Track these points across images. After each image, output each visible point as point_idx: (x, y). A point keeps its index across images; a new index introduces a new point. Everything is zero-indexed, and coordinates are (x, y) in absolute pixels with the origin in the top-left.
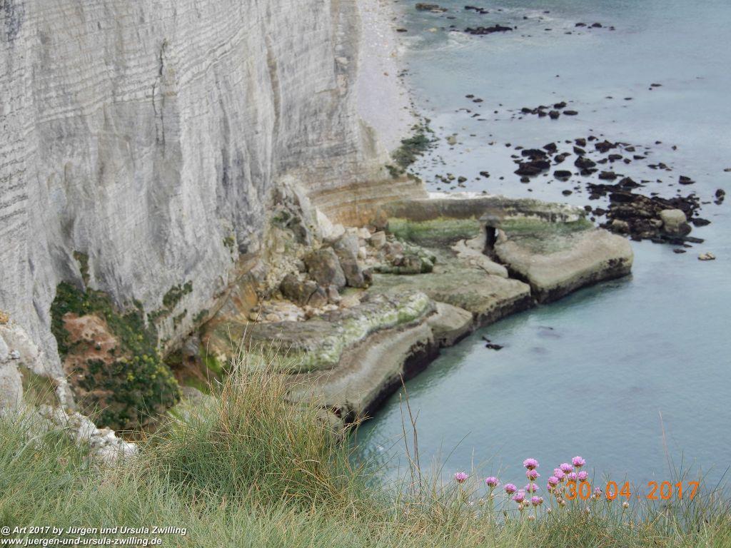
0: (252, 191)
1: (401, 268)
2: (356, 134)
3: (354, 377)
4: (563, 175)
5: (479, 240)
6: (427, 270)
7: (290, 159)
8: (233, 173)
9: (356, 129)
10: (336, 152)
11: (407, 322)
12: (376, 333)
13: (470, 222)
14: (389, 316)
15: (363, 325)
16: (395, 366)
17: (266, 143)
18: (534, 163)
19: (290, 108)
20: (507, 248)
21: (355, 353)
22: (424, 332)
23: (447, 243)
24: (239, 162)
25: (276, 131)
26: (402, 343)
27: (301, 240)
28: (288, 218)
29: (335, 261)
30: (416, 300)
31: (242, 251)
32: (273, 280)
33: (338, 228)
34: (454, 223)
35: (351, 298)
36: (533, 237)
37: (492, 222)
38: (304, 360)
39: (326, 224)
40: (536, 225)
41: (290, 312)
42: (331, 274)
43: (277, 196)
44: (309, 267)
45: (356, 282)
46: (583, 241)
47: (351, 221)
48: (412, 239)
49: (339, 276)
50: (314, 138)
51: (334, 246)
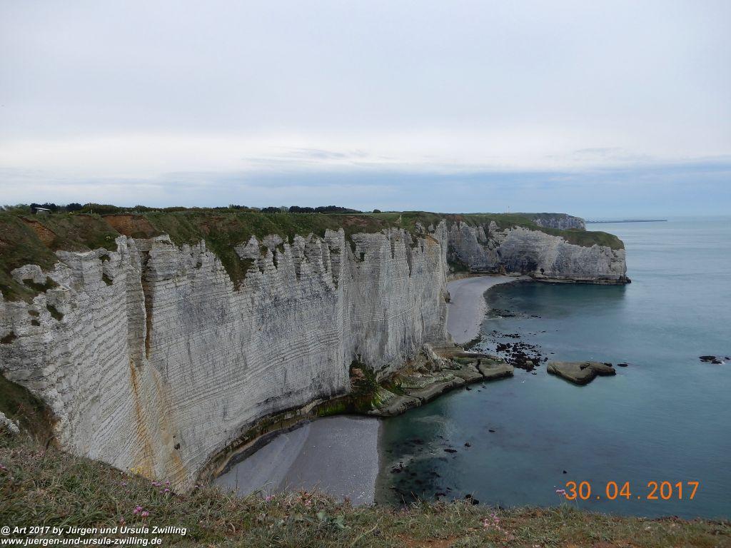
0: (413, 346)
1: (452, 368)
3: (427, 391)
4: (508, 351)
5: (475, 364)
6: (458, 369)
7: (427, 339)
8: (407, 341)
9: (446, 334)
10: (440, 339)
11: (446, 380)
12: (436, 382)
13: (474, 359)
14: (442, 378)
15: (434, 380)
16: (440, 390)
17: (419, 335)
18: (501, 348)
19: (427, 327)
20: (482, 367)
21: (431, 385)
22: (450, 383)
23: (466, 364)
24: (409, 338)
25: (422, 332)
26: (444, 384)
27: (427, 359)
28: (424, 354)
29: (433, 365)
30: (450, 375)
31: (409, 360)
32: (418, 368)
33: (439, 358)
34: (470, 359)
35: (436, 374)
36: (488, 364)
37: (479, 359)
38: (416, 386)
39: (435, 356)
40: (490, 361)
41: (419, 375)
42: (431, 367)
43: (423, 348)
44: (427, 365)
45: (438, 370)
46: (501, 366)
47: (444, 356)
48: (458, 362)
49: (434, 368)
50: (433, 335)
51: (434, 361)
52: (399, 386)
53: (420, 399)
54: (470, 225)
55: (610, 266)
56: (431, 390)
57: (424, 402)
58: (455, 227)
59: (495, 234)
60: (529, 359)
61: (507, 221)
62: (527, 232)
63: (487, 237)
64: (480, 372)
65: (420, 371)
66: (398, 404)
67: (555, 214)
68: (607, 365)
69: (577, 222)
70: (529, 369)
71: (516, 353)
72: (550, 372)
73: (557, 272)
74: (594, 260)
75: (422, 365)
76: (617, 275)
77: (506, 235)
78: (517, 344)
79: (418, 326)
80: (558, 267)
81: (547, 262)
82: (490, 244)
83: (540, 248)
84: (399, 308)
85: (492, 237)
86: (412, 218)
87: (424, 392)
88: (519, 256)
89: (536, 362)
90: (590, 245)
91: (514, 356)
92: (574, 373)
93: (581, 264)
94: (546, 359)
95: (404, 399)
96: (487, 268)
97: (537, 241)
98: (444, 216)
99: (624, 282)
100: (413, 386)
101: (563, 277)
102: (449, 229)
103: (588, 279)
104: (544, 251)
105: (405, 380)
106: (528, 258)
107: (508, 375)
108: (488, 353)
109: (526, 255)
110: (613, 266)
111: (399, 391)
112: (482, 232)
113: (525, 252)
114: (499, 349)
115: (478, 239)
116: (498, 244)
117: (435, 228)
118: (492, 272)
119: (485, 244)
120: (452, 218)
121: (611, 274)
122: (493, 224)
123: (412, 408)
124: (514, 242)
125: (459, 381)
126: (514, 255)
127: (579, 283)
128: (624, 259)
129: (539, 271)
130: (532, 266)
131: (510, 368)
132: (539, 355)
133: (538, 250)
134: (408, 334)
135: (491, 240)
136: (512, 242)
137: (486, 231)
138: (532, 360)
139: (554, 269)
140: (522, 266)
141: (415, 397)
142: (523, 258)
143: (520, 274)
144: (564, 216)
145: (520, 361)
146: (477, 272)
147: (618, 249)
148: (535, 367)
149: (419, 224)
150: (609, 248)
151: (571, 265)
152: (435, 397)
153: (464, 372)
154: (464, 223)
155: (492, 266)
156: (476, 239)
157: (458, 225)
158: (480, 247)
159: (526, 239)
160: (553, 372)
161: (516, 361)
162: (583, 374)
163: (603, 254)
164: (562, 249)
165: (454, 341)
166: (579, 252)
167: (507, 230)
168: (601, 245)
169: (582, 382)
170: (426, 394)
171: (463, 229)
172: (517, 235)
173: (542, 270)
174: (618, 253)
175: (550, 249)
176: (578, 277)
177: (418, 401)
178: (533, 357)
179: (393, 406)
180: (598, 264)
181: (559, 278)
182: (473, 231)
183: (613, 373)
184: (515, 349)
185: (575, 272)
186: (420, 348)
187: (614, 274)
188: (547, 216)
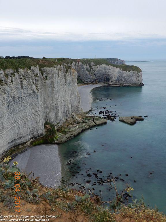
0: (68, 114)
1: (83, 122)
2: (80, 109)
3: (76, 132)
4: (104, 114)
5: (92, 120)
6: (86, 122)
7: (73, 111)
8: (66, 112)
10: (78, 111)
11: (82, 127)
12: (79, 128)
13: (92, 118)
14: (80, 126)
15: (78, 127)
16: (80, 131)
17: (70, 110)
18: (101, 113)
19: (73, 106)
20: (95, 121)
21: (76, 129)
22: (84, 128)
23: (89, 120)
24: (66, 111)
25: (71, 108)
26: (81, 129)
27: (74, 119)
28: (72, 117)
29: (76, 121)
30: (84, 125)
31: (67, 120)
32: (70, 123)
33: (78, 118)
34: (90, 118)
35: (78, 125)
36: (97, 119)
37: (94, 118)
38: (71, 130)
39: (77, 118)
40: (98, 118)
41: (71, 126)
42: (75, 122)
43: (72, 115)
44: (74, 121)
45: (78, 123)
46: (102, 120)
47: (80, 117)
48: (86, 119)
49: (77, 123)
50: (76, 109)
51: (77, 120)
52: (64, 131)
53: (73, 135)
54: (83, 63)
55: (137, 79)
56: (77, 131)
57: (75, 136)
58: (77, 64)
59: (93, 67)
60: (112, 116)
61: (98, 62)
62: (106, 66)
63: (90, 68)
64: (95, 123)
65: (71, 124)
66: (65, 138)
67: (114, 59)
68: (140, 117)
69: (122, 61)
70: (113, 120)
71: (106, 114)
72: (120, 121)
73: (118, 82)
74: (131, 77)
75: (72, 121)
76: (139, 83)
77: (97, 67)
78: (106, 111)
79: (70, 106)
80: (118, 80)
81: (114, 78)
82: (92, 71)
83: (111, 72)
84: (62, 99)
85: (92, 68)
86: (61, 61)
87: (74, 132)
88: (103, 76)
89: (114, 117)
90: (129, 71)
91: (106, 115)
92: (129, 121)
93: (126, 78)
94: (118, 116)
95: (67, 136)
96: (91, 81)
97: (109, 69)
98: (73, 60)
99: (142, 85)
100: (69, 130)
101: (120, 84)
102: (75, 65)
103: (129, 84)
104: (113, 74)
105: (66, 128)
106: (106, 77)
107: (105, 123)
108: (96, 115)
109: (105, 75)
110: (138, 79)
111: (64, 133)
112: (88, 67)
113: (105, 74)
114: (100, 114)
115: (87, 69)
116: (94, 71)
117: (71, 65)
118: (93, 83)
119: (90, 71)
120: (76, 61)
121: (137, 82)
122: (92, 63)
123: (70, 139)
124: (101, 70)
125: (87, 127)
126: (101, 76)
127: (126, 86)
128: (142, 76)
129: (110, 82)
130: (108, 80)
131: (105, 120)
132: (115, 115)
133: (110, 73)
134: (66, 109)
135: (92, 70)
136: (100, 70)
137: (90, 66)
138: (113, 117)
139: (116, 81)
140: (104, 80)
141: (71, 134)
142: (104, 77)
143: (103, 83)
144: (117, 59)
145: (109, 118)
146: (87, 83)
147: (140, 72)
148: (115, 119)
149: (65, 63)
150: (136, 72)
151: (123, 79)
152: (79, 134)
153: (88, 123)
154: (81, 63)
155: (92, 80)
156: (86, 69)
157: (79, 63)
158: (87, 72)
159: (105, 69)
160: (122, 121)
161: (107, 117)
162: (133, 121)
163: (134, 75)
164: (119, 73)
165: (84, 111)
166: (125, 74)
167: (98, 65)
168: (133, 71)
169: (133, 124)
170: (75, 133)
171: (80, 65)
172: (102, 67)
173: (112, 81)
174: (140, 74)
175: (115, 73)
176: (125, 84)
177: (72, 136)
178: (113, 116)
179: (63, 139)
180: (133, 78)
181: (118, 84)
182: (85, 66)
183: (142, 120)
184: (106, 113)
185: (124, 82)
186: (70, 115)
187: (138, 82)
188: (111, 59)
